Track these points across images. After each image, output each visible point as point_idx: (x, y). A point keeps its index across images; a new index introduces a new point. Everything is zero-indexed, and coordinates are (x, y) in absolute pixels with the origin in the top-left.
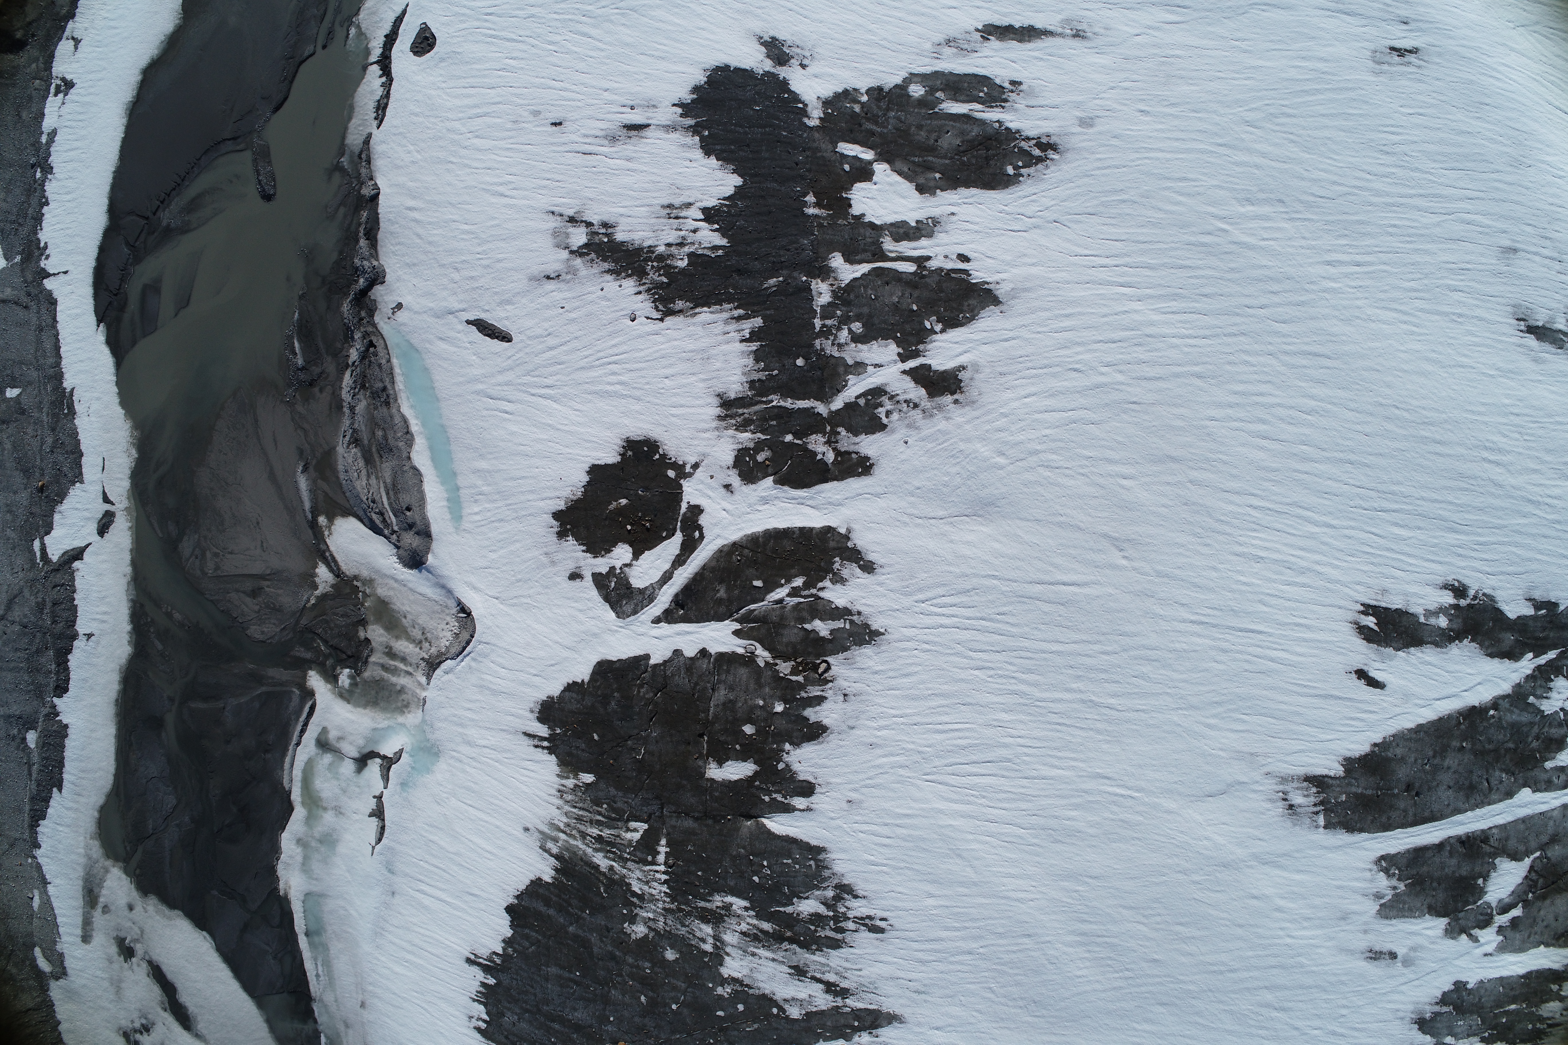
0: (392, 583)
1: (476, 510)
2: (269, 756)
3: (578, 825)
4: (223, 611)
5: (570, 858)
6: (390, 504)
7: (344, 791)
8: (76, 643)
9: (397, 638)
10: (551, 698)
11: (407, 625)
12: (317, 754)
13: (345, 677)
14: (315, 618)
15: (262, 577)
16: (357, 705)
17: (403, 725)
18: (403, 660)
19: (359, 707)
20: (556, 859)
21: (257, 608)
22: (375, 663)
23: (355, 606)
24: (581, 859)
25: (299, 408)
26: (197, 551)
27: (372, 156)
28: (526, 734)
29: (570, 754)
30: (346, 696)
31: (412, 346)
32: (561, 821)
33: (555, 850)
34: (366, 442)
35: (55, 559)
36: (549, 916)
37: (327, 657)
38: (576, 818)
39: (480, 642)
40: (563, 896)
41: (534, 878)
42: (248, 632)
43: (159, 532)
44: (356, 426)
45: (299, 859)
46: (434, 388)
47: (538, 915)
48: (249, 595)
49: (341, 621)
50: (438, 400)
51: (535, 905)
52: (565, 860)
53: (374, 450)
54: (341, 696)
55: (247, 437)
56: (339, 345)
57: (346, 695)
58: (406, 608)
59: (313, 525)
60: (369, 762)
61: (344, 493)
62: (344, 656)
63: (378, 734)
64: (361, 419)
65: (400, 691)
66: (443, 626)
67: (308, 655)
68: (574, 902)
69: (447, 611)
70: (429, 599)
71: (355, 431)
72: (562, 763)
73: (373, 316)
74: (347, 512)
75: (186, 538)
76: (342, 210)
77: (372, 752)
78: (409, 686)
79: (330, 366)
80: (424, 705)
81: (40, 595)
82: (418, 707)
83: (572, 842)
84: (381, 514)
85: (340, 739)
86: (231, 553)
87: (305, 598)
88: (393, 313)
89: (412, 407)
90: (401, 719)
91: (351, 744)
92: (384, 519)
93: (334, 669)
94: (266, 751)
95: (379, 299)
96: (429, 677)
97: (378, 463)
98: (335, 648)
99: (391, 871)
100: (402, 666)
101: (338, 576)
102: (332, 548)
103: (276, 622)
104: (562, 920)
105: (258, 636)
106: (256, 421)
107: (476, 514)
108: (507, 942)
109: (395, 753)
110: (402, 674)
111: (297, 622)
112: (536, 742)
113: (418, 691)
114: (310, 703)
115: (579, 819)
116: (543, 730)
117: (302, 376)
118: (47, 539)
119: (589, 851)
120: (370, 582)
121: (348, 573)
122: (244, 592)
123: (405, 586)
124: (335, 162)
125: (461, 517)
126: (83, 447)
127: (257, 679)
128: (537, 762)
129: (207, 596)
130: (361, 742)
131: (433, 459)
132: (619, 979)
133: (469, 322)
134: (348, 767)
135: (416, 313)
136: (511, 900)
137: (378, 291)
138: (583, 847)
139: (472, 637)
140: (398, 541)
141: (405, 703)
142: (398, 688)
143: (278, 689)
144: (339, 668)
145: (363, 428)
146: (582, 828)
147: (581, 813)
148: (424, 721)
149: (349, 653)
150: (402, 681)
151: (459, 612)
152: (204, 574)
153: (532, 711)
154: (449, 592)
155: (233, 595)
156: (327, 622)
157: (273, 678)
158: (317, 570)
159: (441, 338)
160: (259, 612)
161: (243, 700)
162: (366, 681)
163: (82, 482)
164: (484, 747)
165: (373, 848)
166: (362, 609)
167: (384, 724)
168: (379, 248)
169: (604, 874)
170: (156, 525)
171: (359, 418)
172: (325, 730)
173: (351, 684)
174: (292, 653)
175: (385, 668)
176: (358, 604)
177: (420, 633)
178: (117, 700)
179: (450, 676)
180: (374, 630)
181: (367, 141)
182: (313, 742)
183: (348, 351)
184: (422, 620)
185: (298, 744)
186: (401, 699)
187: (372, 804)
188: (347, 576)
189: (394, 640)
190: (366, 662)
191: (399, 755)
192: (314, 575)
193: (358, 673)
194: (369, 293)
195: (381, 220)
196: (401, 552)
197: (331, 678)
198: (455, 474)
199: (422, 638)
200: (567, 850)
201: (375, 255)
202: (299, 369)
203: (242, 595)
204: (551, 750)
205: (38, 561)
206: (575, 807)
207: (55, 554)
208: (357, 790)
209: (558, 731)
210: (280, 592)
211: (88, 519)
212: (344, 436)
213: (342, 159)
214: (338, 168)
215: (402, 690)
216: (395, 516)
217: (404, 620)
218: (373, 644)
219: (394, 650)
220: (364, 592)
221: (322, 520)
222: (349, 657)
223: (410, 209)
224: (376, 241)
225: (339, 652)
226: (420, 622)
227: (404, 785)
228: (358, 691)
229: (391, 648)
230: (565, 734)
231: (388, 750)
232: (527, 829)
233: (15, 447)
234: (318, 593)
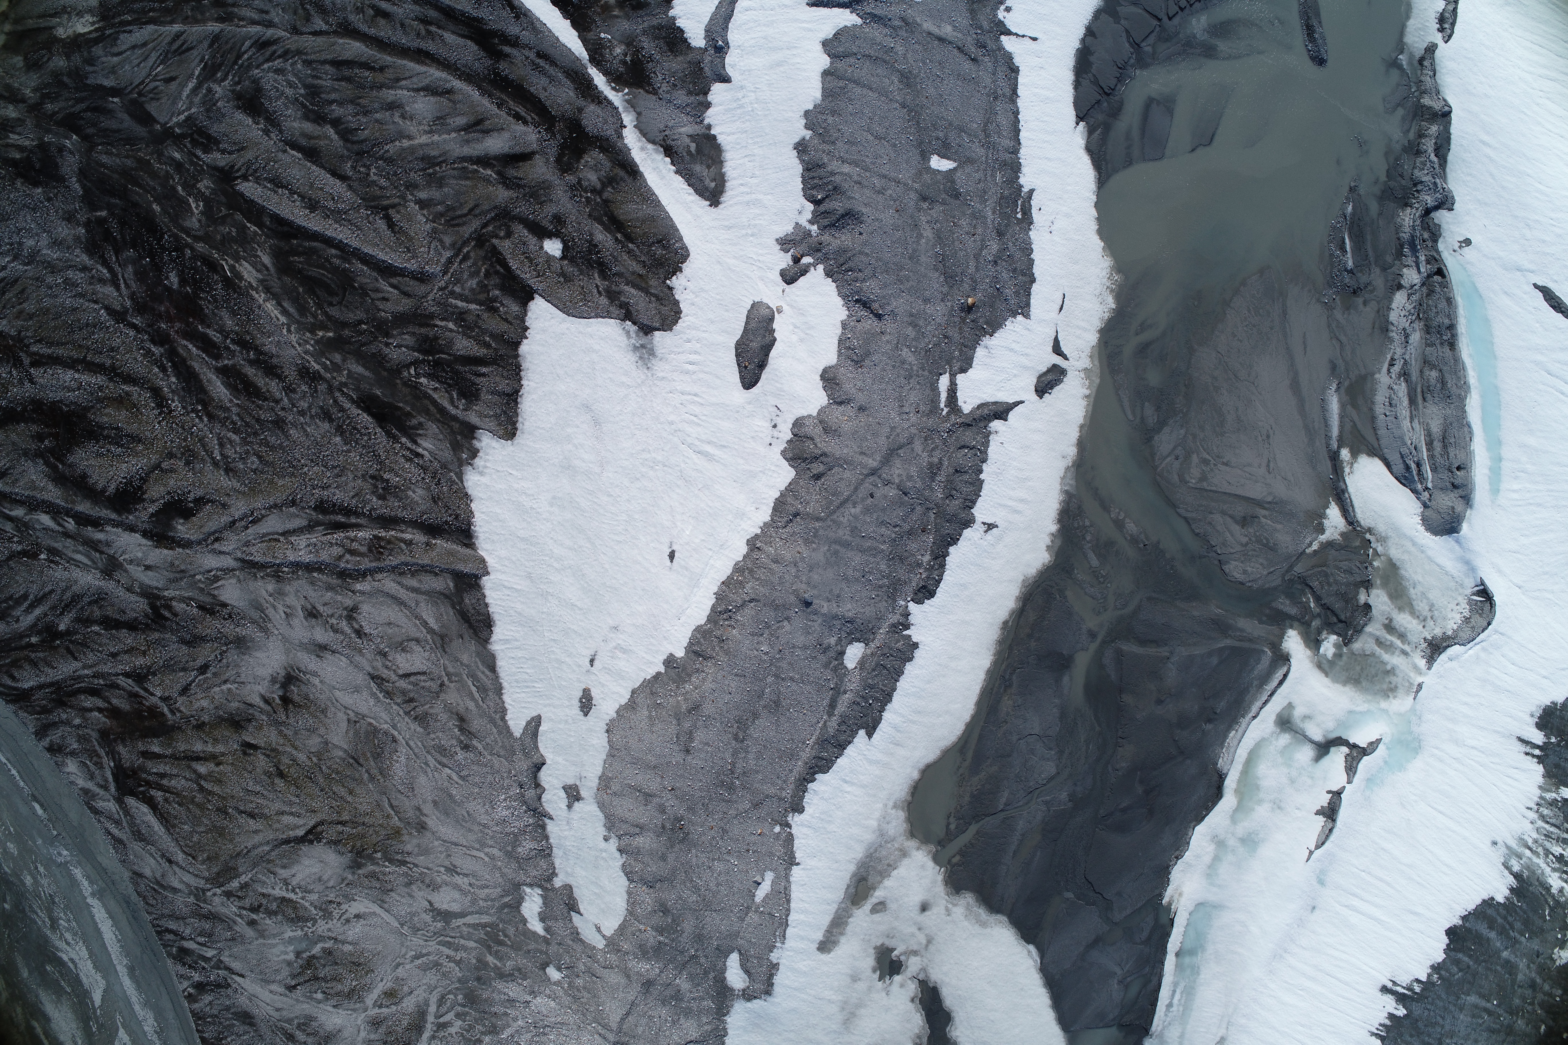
0: (1408, 544)
1: (1516, 487)
2: (1209, 727)
3: (1546, 843)
4: (1197, 535)
5: (1528, 877)
6: (1431, 457)
7: (1292, 781)
8: (967, 533)
9: (1400, 609)
10: (1555, 704)
11: (1414, 597)
12: (1273, 733)
13: (1329, 645)
14: (1313, 567)
15: (1259, 504)
16: (1336, 680)
17: (1385, 711)
18: (1402, 636)
19: (1338, 682)
20: (1515, 877)
21: (1244, 540)
22: (1370, 634)
23: (1361, 563)
24: (1538, 880)
25: (1338, 314)
26: (1179, 451)
27: (1437, 68)
28: (1521, 740)
29: (1557, 766)
30: (1324, 666)
31: (1476, 289)
32: (1531, 835)
33: (1516, 868)
34: (1414, 379)
35: (967, 408)
36: (1488, 939)
37: (1314, 617)
38: (1545, 835)
39: (1496, 631)
40: (1510, 919)
41: (1486, 898)
42: (1226, 568)
43: (1129, 413)
44: (1407, 357)
45: (1207, 859)
46: (1493, 344)
47: (1479, 939)
48: (1237, 522)
49: (1342, 578)
50: (1495, 357)
51: (1478, 928)
52: (1523, 880)
53: (1419, 390)
54: (1319, 666)
55: (1271, 328)
56: (1389, 259)
57: (1326, 666)
58: (1418, 577)
59: (1335, 457)
60: (1333, 749)
61: (1375, 429)
62: (1335, 620)
63: (1352, 718)
64: (1413, 351)
65: (1388, 672)
66: (1452, 606)
67: (1293, 611)
68: (1518, 925)
69: (1461, 590)
70: (1447, 573)
71: (1406, 362)
72: (1548, 775)
73: (1436, 241)
74: (1374, 452)
75: (1166, 430)
76: (1400, 112)
77: (1340, 738)
78: (1402, 667)
79: (1377, 279)
80: (1417, 692)
81: (937, 454)
82: (1408, 692)
83: (1535, 860)
84: (1418, 465)
85: (1307, 717)
86: (1226, 464)
87: (1307, 541)
88: (1460, 247)
89: (1470, 356)
90: (1384, 704)
91: (1318, 725)
92: (1419, 471)
93: (1319, 633)
94: (1209, 721)
95: (1444, 226)
96: (1431, 660)
97: (1421, 406)
98: (1326, 607)
99: (1321, 882)
100: (1398, 643)
101: (1350, 523)
102: (1351, 489)
103: (1265, 563)
104: (1498, 944)
105: (1238, 575)
106: (1285, 313)
107: (1514, 491)
108: (1436, 968)
109: (1371, 743)
110: (1397, 652)
111: (1291, 567)
112: (1528, 750)
113: (1412, 675)
114: (1285, 669)
115: (1548, 836)
116: (1538, 737)
117: (1347, 280)
118: (960, 378)
119: (1548, 870)
120: (1383, 540)
121: (1362, 523)
122: (1231, 517)
123: (1422, 552)
124: (1394, 55)
125: (1498, 491)
126: (1037, 270)
127: (1222, 627)
128: (1524, 771)
129: (1180, 511)
130: (1330, 725)
131: (1483, 421)
132: (1529, 1008)
133: (1536, 286)
134: (1306, 753)
135: (1484, 256)
136: (1457, 921)
137: (1442, 216)
138: (1543, 865)
139: (1489, 624)
140: (1430, 500)
141: (1392, 686)
142: (1389, 667)
143: (1246, 645)
144: (1325, 632)
145: (1413, 362)
146: (1548, 845)
147: (1552, 829)
148: (1413, 710)
149: (1343, 617)
150: (1394, 660)
151: (1474, 594)
152: (1183, 480)
153: (1532, 716)
154: (1472, 569)
155: (1217, 518)
156: (1326, 575)
157: (1242, 630)
158: (1328, 511)
159: (1506, 293)
160: (1247, 544)
161: (1198, 651)
162: (1353, 654)
163: (1027, 316)
164: (1473, 748)
165: (1311, 853)
166: (1370, 569)
167: (1363, 707)
168: (1448, 170)
169: (1553, 896)
170: (1126, 404)
171: (1411, 349)
172: (1290, 706)
173: (1335, 655)
174: (1274, 604)
175: (1379, 642)
176: (1366, 562)
177: (1427, 608)
178: (1005, 623)
179: (1454, 664)
180: (1378, 596)
181: (1431, 49)
182: (1273, 717)
183: (1401, 270)
184: (1433, 595)
185: (1254, 717)
186: (1387, 680)
187: (1324, 800)
188: (1361, 526)
189: (1396, 611)
190: (1359, 631)
191: (1374, 746)
192: (1323, 516)
193: (1347, 642)
194: (1432, 215)
195: (1453, 142)
196: (1429, 513)
197: (1313, 642)
198: (1499, 443)
199: (1429, 615)
200: (1528, 868)
201: (1444, 177)
202: (1346, 270)
203: (1229, 519)
204: (1540, 760)
205: (942, 405)
206: (1548, 823)
207: (968, 402)
208: (1309, 781)
209: (1553, 740)
210: (1279, 526)
211: (1026, 368)
212: (1391, 365)
213: (1400, 57)
214: (1395, 64)
215: (1392, 672)
216: (1434, 470)
217: (1411, 590)
218: (1374, 611)
219: (1395, 623)
220: (1375, 550)
221: (1345, 453)
222: (1341, 621)
223: (1483, 142)
224: (1446, 162)
225: (1329, 613)
226: (1431, 596)
227: (1369, 781)
228: (1341, 663)
229: (1391, 620)
230: (1558, 744)
231: (1361, 739)
232: (1495, 843)
233: (939, 237)
234: (1323, 538)
